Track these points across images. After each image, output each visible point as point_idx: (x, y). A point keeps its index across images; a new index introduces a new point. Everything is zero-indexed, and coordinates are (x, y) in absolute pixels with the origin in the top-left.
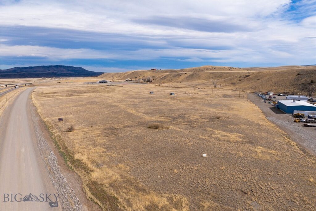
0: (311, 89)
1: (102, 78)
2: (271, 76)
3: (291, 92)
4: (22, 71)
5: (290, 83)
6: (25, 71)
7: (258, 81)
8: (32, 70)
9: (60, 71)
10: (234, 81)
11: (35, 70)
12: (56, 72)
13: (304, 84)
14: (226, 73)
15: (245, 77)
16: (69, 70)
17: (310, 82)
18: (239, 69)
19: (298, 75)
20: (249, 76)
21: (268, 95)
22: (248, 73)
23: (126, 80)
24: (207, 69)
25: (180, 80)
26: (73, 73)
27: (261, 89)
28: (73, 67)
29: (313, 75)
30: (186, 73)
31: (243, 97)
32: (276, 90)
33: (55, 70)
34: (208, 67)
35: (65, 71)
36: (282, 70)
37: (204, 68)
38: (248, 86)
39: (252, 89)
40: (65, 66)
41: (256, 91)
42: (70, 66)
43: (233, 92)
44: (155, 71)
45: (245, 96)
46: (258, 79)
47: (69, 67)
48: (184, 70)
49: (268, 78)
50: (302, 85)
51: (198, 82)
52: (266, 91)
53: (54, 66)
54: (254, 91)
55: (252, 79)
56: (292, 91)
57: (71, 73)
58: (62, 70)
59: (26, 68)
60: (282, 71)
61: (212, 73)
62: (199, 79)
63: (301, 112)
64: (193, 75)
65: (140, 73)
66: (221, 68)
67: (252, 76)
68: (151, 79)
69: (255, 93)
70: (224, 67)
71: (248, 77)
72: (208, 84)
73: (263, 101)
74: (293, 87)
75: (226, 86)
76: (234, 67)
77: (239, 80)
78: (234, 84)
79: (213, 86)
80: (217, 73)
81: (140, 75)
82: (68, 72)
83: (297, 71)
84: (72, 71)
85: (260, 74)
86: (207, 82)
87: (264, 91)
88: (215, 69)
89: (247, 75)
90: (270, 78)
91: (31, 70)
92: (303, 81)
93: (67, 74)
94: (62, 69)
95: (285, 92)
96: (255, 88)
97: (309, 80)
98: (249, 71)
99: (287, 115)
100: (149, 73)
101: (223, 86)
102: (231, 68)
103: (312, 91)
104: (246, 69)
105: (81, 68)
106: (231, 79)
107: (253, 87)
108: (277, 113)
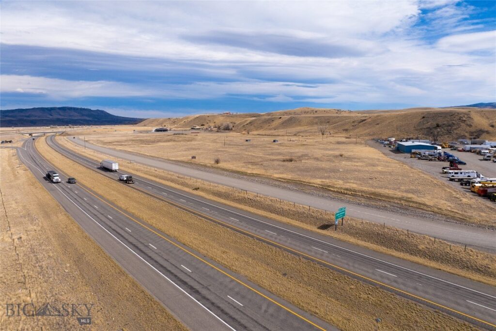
0: (436, 133)
1: (145, 126)
2: (392, 120)
3: (414, 137)
4: (6, 116)
5: (415, 127)
6: (11, 116)
7: (378, 126)
8: (24, 114)
9: (70, 116)
10: (346, 128)
11: (27, 115)
12: (63, 117)
13: (429, 128)
14: (335, 117)
15: (360, 122)
16: (83, 115)
17: (436, 126)
18: (350, 112)
19: (424, 117)
20: (365, 120)
21: (388, 141)
22: (363, 117)
23: (193, 128)
24: (306, 112)
25: (273, 126)
26: (91, 119)
27: (381, 135)
28: (90, 109)
29: (439, 118)
30: (280, 118)
31: (361, 144)
32: (398, 135)
33: (60, 115)
34: (307, 110)
35: (76, 116)
36: (406, 112)
37: (300, 111)
38: (365, 132)
39: (370, 135)
40: (78, 109)
41: (375, 137)
42: (86, 108)
43: (347, 139)
44: (228, 116)
45: (363, 142)
46: (376, 123)
47: (84, 109)
48: (272, 113)
49: (389, 123)
50: (427, 129)
51: (299, 128)
52: (387, 137)
53: (60, 108)
54: (372, 138)
55: (370, 124)
56: (416, 136)
57: (88, 118)
58: (71, 114)
59: (12, 111)
60: (405, 114)
61: (317, 117)
62: (300, 125)
63: (418, 151)
64: (290, 119)
65: (209, 119)
66: (325, 111)
67: (370, 120)
68: (231, 126)
69: (373, 139)
70: (328, 109)
71: (364, 122)
72: (313, 131)
73: (383, 145)
74: (417, 132)
75: (336, 133)
76: (342, 110)
77: (353, 126)
78: (346, 130)
79: (321, 133)
80: (323, 117)
81: (208, 122)
82: (83, 118)
83: (423, 113)
84: (88, 116)
85: (380, 117)
86: (312, 129)
87: (384, 137)
88: (316, 112)
89: (363, 119)
90: (392, 122)
91: (22, 114)
92: (428, 125)
93: (82, 120)
94: (73, 113)
95: (408, 137)
96: (374, 134)
97: (435, 124)
98: (365, 115)
99: (406, 154)
100: (221, 118)
101: (334, 134)
102: (338, 110)
103: (438, 135)
104: (359, 112)
105: (102, 112)
106: (343, 125)
107: (371, 133)
108: (396, 153)
